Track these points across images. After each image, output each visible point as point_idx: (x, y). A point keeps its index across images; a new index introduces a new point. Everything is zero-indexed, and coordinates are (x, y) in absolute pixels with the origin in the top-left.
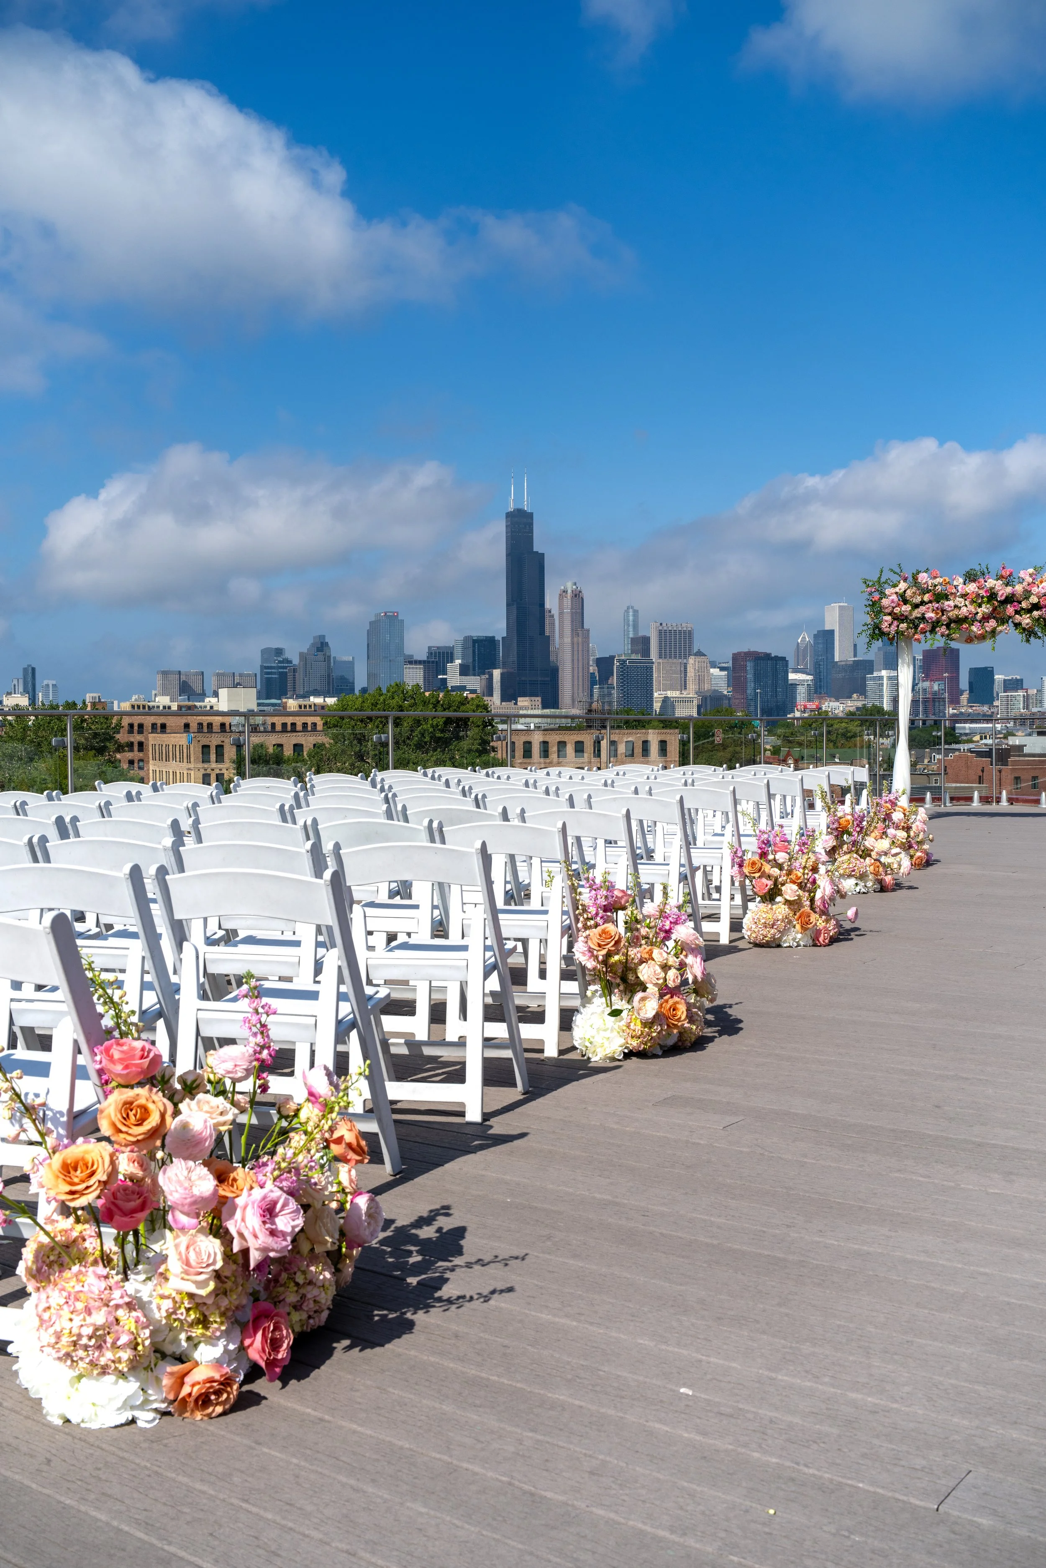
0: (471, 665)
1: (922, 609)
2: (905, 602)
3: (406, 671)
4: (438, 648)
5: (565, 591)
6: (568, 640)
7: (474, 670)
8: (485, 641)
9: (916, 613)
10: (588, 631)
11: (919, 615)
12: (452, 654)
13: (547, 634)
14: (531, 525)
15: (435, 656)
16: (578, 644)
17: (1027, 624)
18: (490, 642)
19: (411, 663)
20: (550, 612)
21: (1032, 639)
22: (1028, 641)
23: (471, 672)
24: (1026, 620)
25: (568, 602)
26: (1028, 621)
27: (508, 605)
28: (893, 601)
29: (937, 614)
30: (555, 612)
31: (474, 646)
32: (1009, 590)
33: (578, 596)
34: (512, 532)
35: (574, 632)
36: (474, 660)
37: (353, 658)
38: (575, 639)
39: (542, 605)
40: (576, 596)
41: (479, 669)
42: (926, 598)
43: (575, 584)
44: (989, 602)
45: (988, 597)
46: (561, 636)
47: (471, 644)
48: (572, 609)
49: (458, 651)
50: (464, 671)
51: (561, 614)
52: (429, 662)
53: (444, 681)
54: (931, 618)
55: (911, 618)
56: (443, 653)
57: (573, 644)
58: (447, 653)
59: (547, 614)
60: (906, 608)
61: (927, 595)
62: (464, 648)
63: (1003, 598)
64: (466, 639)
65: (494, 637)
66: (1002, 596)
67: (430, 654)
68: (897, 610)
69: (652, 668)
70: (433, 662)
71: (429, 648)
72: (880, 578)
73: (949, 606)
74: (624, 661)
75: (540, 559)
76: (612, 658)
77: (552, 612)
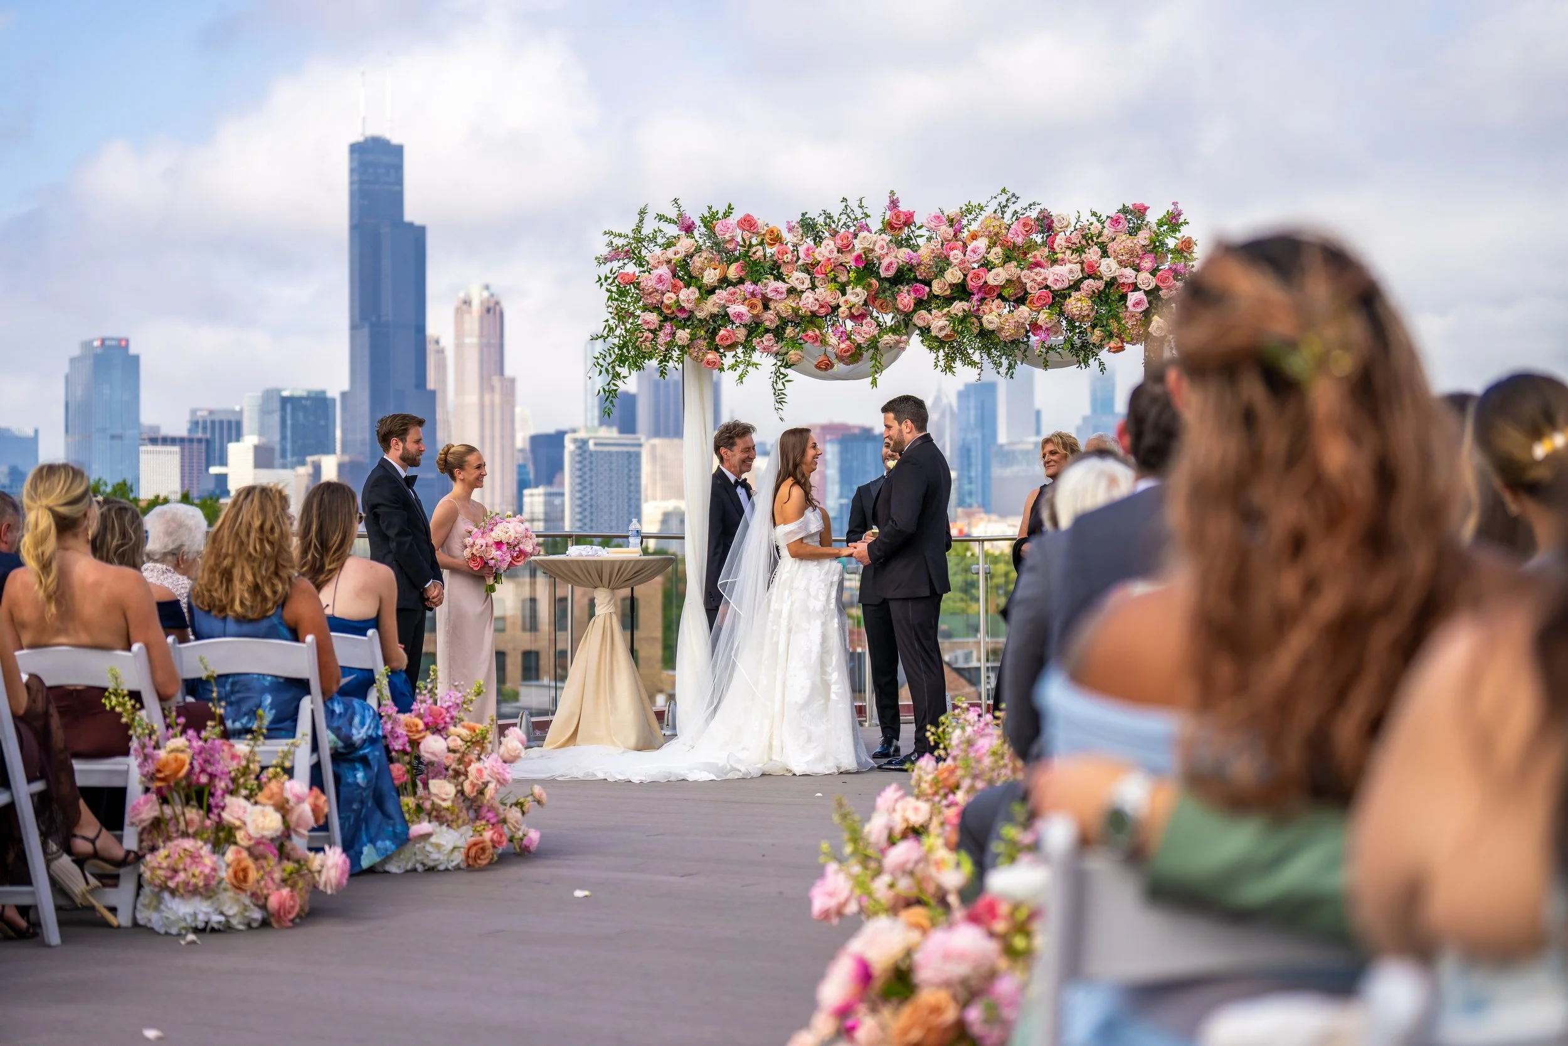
0: (277, 448)
1: (721, 295)
2: (691, 280)
3: (143, 458)
4: (211, 412)
5: (467, 302)
6: (472, 398)
7: (283, 454)
8: (306, 398)
9: (711, 306)
10: (513, 381)
11: (715, 310)
12: (239, 425)
13: (431, 385)
14: (399, 168)
15: (205, 428)
16: (492, 405)
17: (942, 329)
18: (318, 404)
19: (154, 441)
20: (437, 342)
21: (958, 364)
22: (949, 368)
23: (278, 460)
24: (938, 321)
25: (472, 321)
26: (942, 322)
27: (353, 327)
28: (660, 280)
29: (753, 306)
30: (448, 342)
31: (283, 409)
32: (903, 254)
33: (493, 312)
34: (362, 182)
35: (485, 385)
36: (283, 438)
37: (36, 432)
38: (487, 398)
39: (421, 329)
40: (488, 310)
41: (293, 454)
42: (733, 272)
43: (487, 287)
44: (859, 280)
45: (857, 272)
46: (460, 391)
47: (276, 405)
48: (481, 335)
49: (249, 422)
50: (263, 458)
51: (459, 346)
52: (191, 440)
53: (222, 479)
54: (739, 315)
55: (700, 315)
56: (221, 422)
57: (482, 407)
58: (230, 422)
59: (430, 348)
60: (688, 295)
61: (733, 267)
62: (264, 411)
63: (891, 273)
64: (269, 395)
65: (324, 392)
66: (887, 269)
67: (195, 424)
68: (669, 298)
69: (638, 455)
70: (200, 441)
71: (193, 412)
72: (638, 230)
73: (776, 290)
74: (584, 442)
75: (417, 237)
76: (560, 436)
77: (443, 343)
